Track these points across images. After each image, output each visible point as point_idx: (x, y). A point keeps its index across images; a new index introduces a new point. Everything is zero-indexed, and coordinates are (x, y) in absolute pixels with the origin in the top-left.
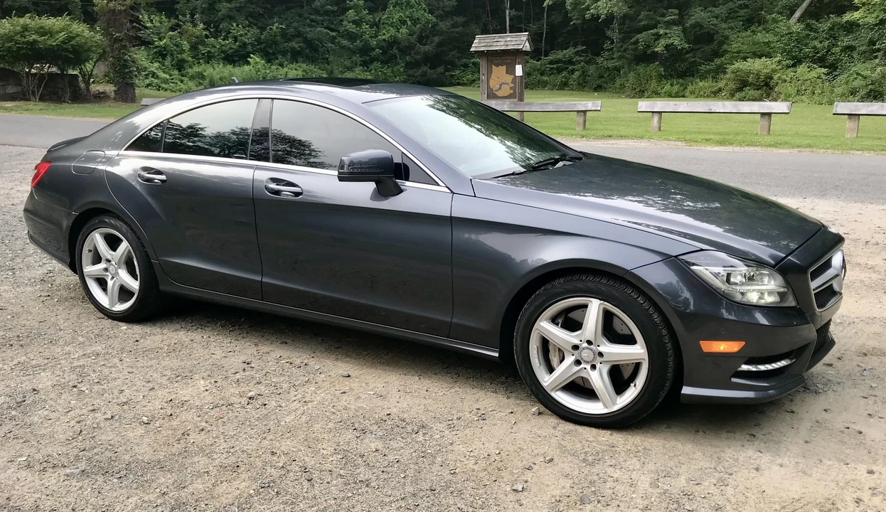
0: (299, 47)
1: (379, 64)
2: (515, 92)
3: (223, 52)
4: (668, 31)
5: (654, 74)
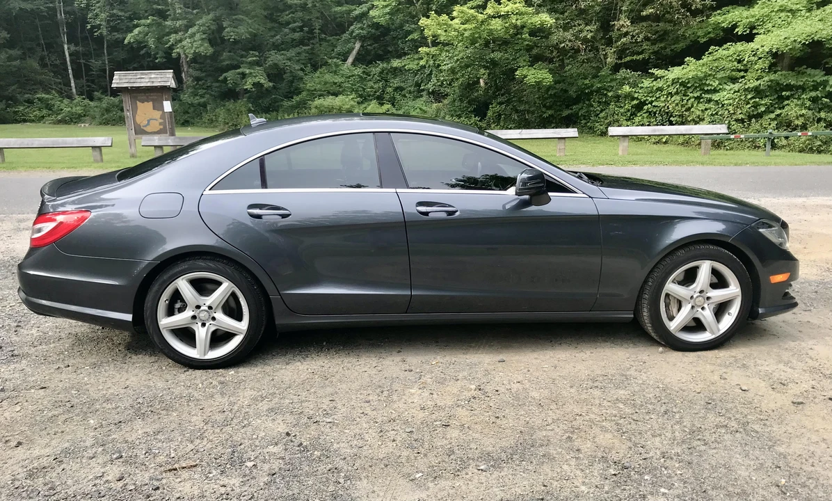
2: (165, 127)
4: (252, 71)
5: (243, 109)
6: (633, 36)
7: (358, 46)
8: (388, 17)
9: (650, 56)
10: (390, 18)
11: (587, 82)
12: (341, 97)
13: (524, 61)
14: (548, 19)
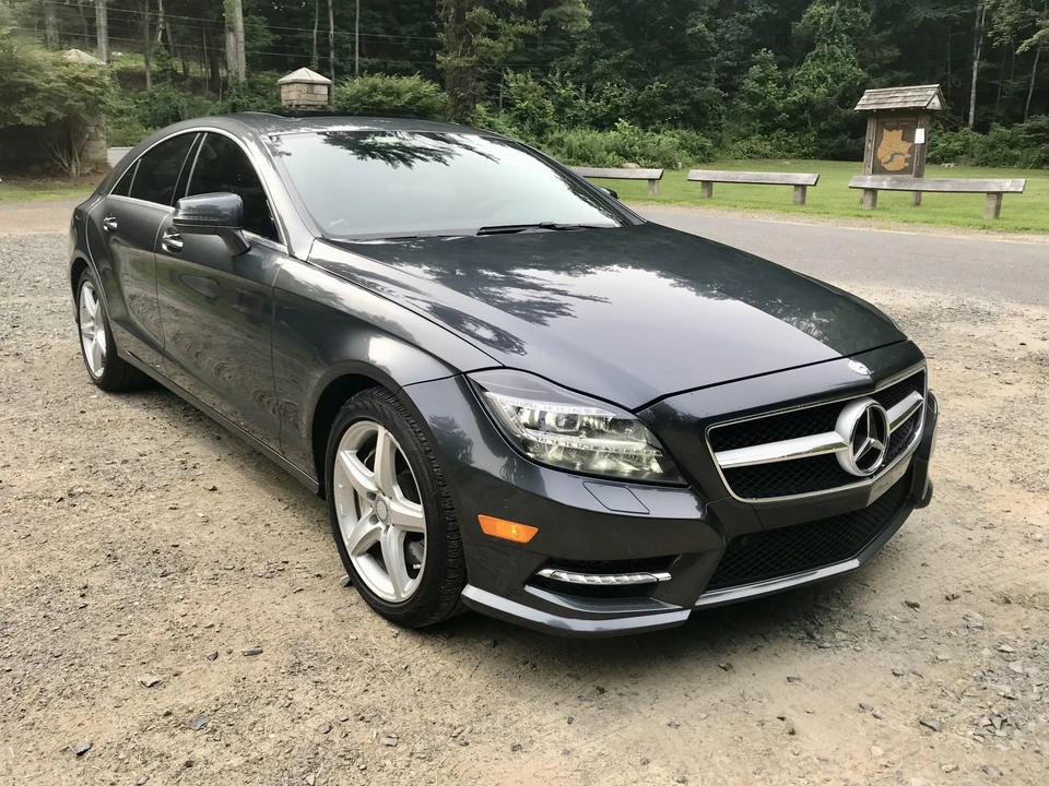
0: (683, 110)
1: (783, 132)
3: (592, 116)
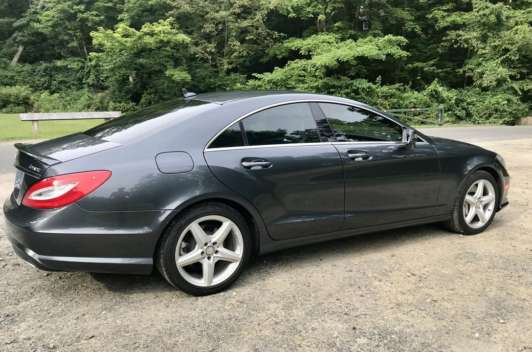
6: (240, 53)
7: (21, 49)
8: (50, 29)
9: (236, 66)
10: (53, 30)
11: (211, 80)
12: (17, 87)
13: (170, 65)
14: (187, 38)
